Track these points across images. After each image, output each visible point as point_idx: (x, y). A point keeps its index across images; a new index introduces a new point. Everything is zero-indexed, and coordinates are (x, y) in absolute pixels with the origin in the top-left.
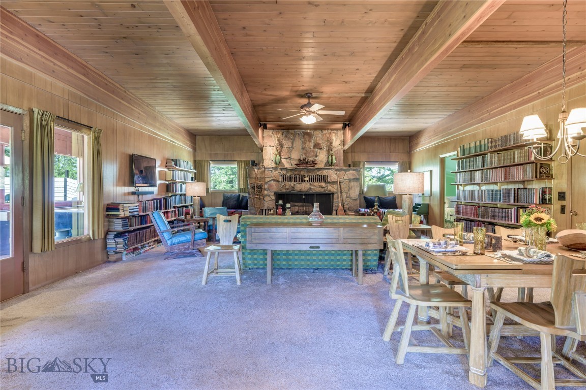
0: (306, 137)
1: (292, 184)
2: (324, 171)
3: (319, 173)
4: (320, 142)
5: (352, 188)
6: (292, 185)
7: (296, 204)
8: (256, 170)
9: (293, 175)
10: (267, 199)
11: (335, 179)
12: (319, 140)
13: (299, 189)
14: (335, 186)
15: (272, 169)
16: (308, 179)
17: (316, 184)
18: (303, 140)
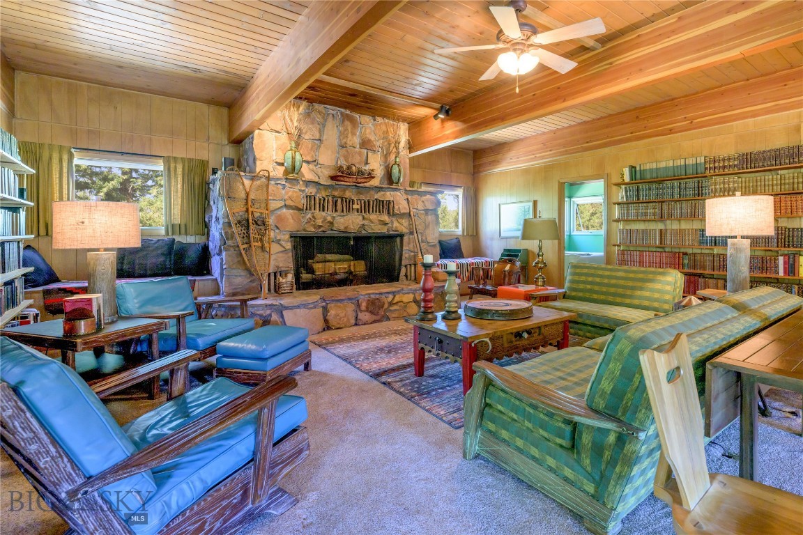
0: (347, 123)
1: (328, 215)
2: (388, 193)
3: (379, 196)
4: (372, 139)
5: (429, 225)
6: (329, 218)
8: (247, 182)
9: (330, 198)
10: (275, 248)
11: (405, 208)
12: (370, 134)
13: (342, 228)
14: (405, 222)
15: (284, 183)
16: (358, 207)
17: (373, 217)
18: (341, 129)
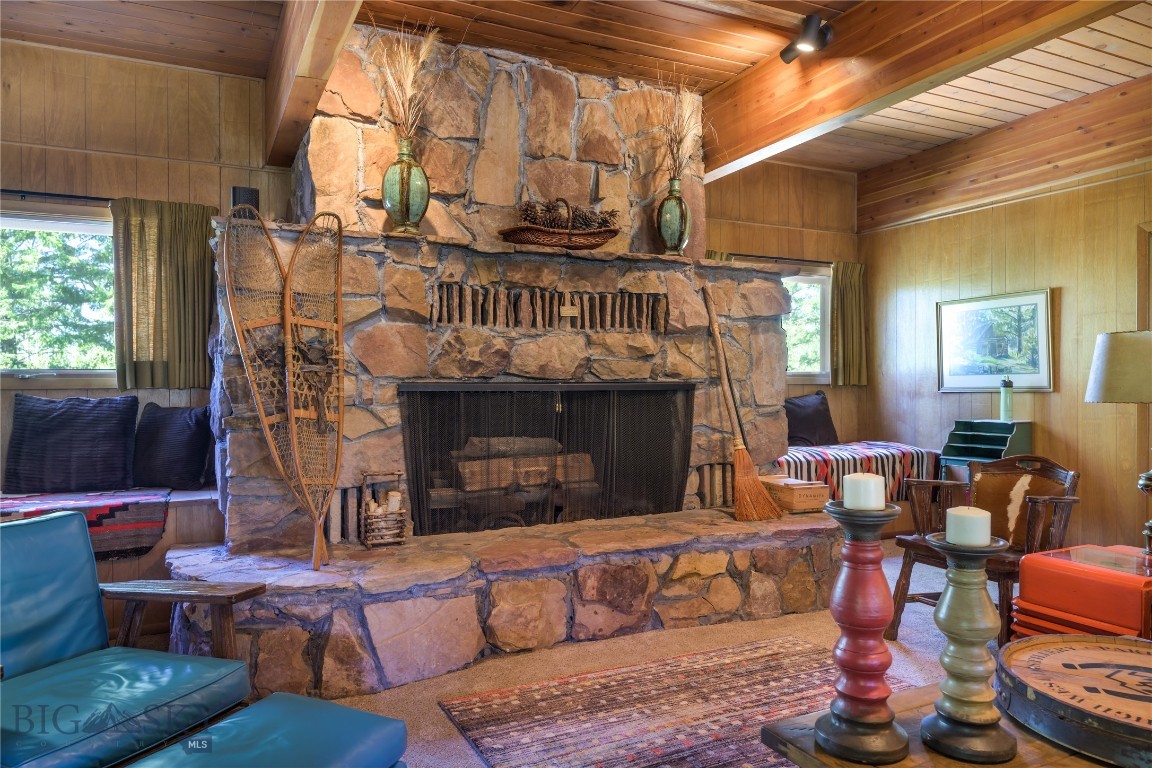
0: (545, 93)
1: (495, 335)
2: (652, 275)
3: (627, 282)
4: (611, 136)
5: (759, 359)
6: (499, 343)
7: (499, 444)
8: (284, 248)
9: (502, 289)
10: (355, 423)
11: (698, 314)
12: (604, 122)
13: (532, 367)
14: (697, 351)
15: (380, 248)
16: (575, 312)
17: (615, 338)
18: (530, 110)
